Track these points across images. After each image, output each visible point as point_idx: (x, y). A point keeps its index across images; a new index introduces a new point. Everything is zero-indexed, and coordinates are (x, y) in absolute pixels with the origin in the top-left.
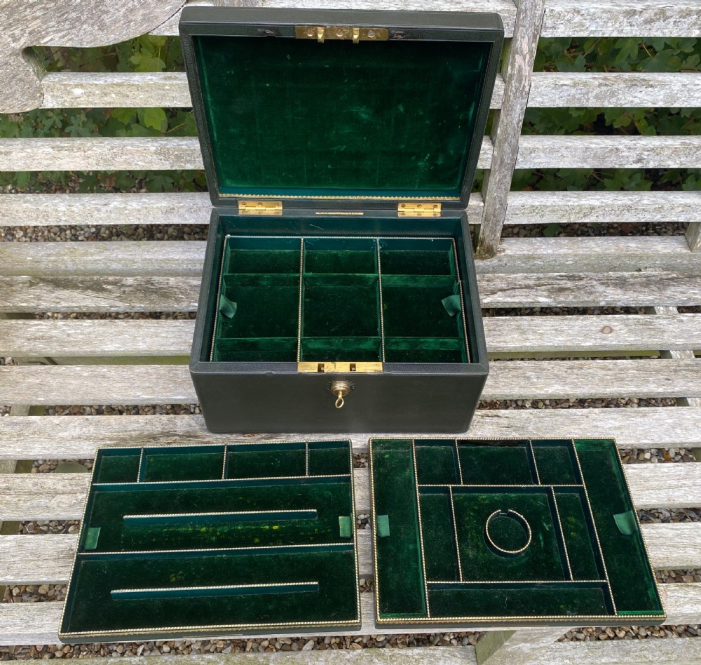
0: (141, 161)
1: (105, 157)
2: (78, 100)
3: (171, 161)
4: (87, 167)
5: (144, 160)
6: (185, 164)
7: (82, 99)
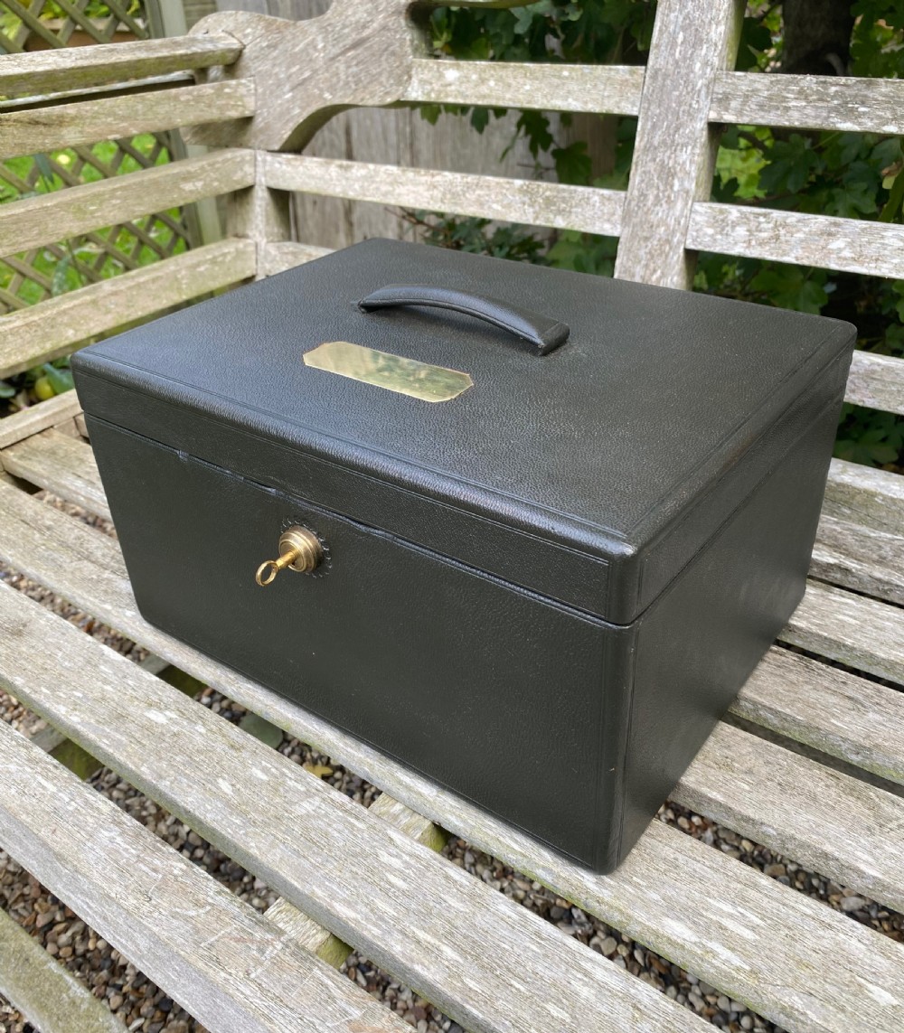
0: (497, 202)
1: (454, 190)
2: (449, 88)
3: (537, 208)
4: (429, 203)
5: (502, 201)
6: (555, 216)
7: (453, 88)
